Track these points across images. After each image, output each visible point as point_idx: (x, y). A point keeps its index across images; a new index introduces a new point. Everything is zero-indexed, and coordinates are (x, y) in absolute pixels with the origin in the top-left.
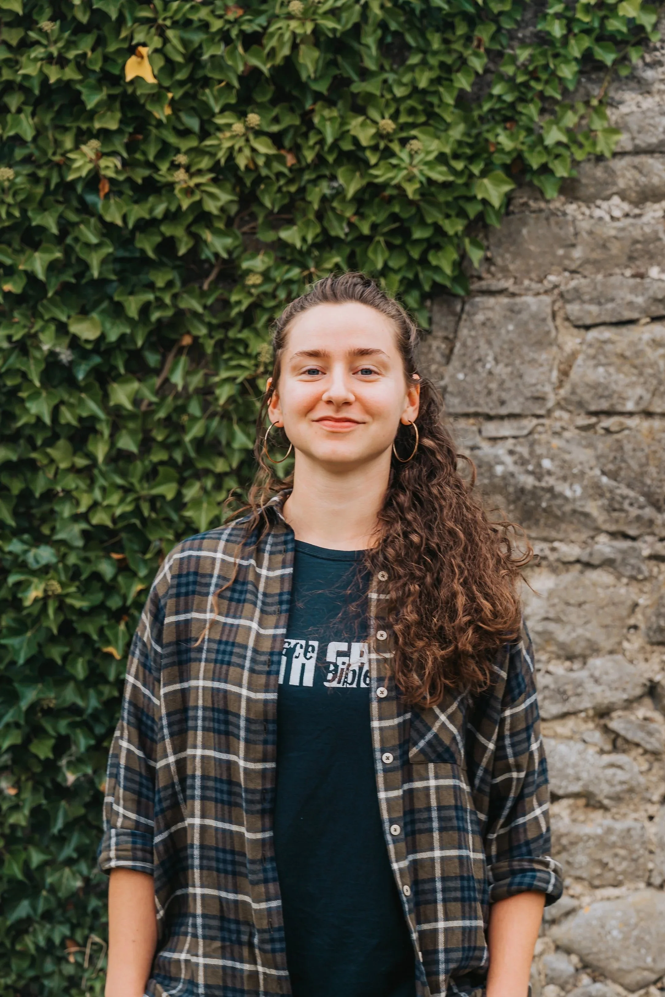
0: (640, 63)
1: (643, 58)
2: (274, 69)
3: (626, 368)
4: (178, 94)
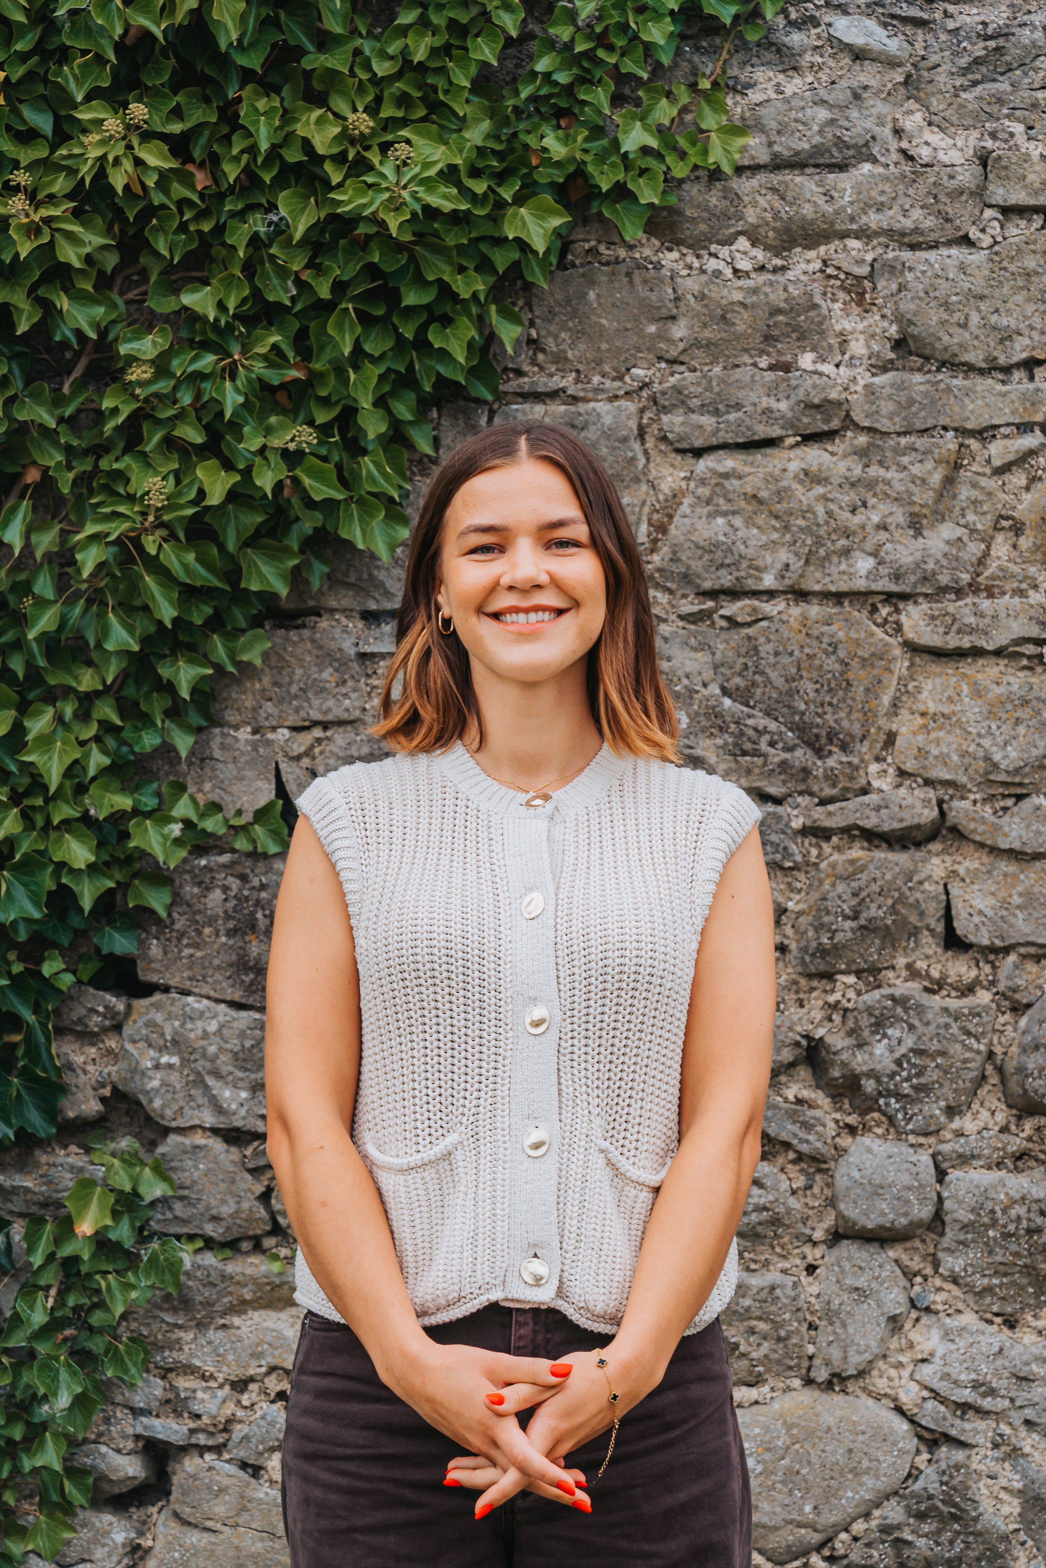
0: (781, 21)
1: (784, 12)
2: (170, 31)
3: (761, 520)
4: (18, 73)
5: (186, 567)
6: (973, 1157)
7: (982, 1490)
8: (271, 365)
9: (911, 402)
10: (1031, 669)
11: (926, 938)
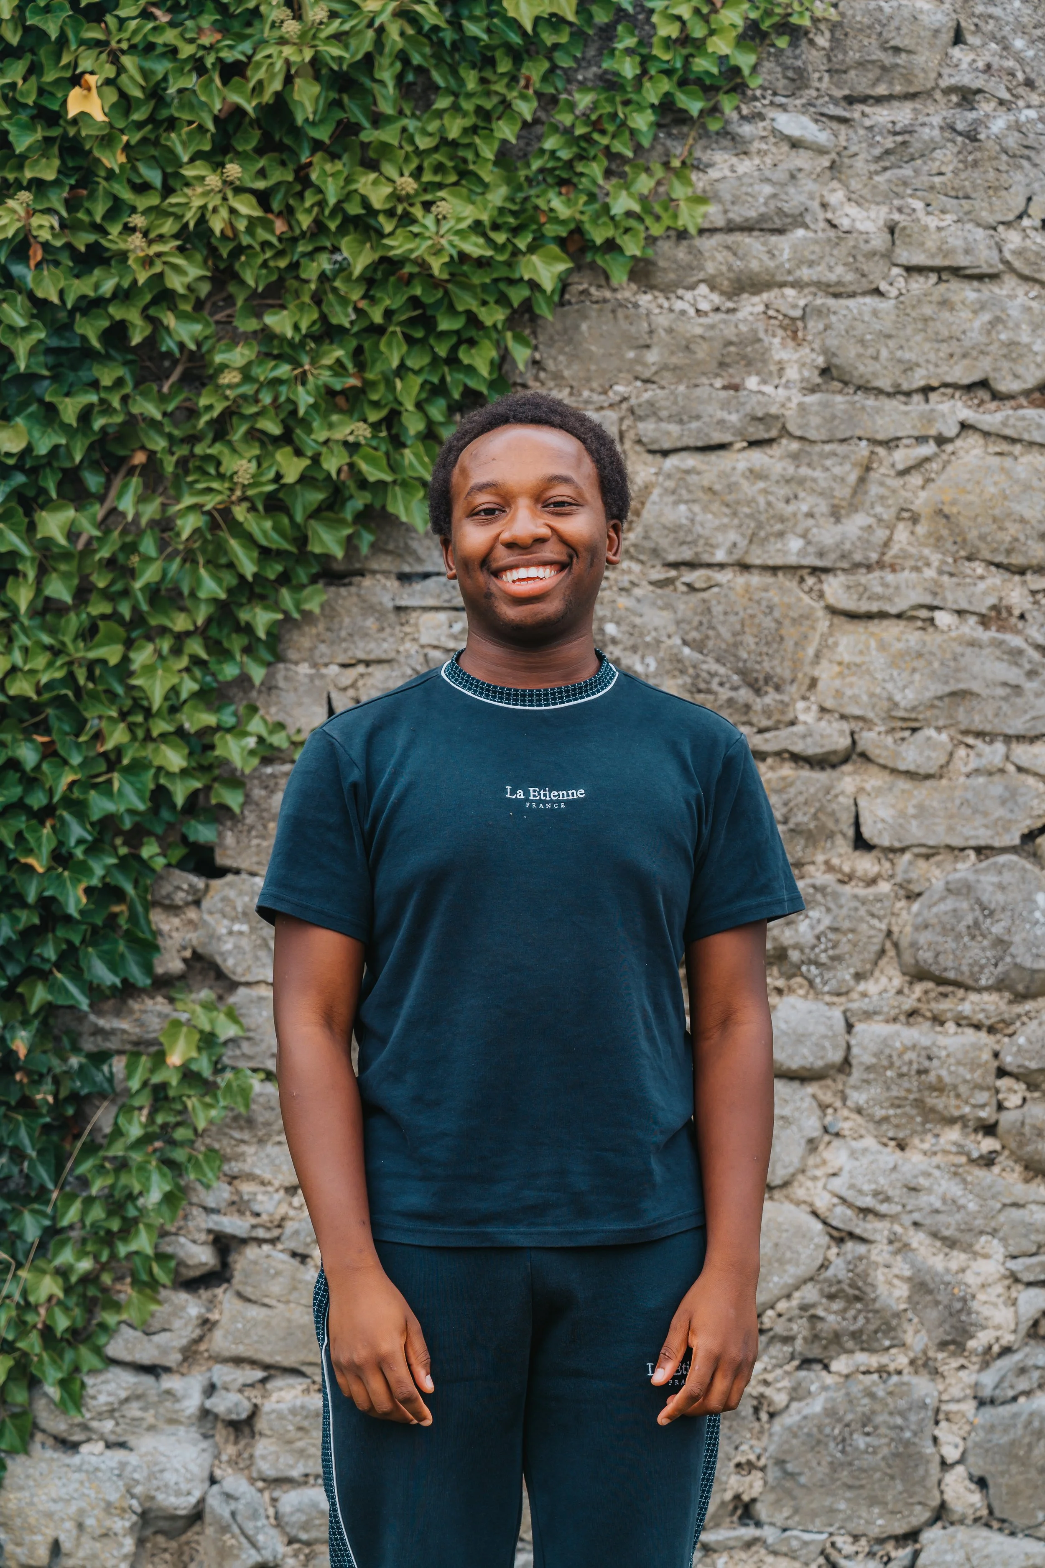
0: (735, 116)
1: (738, 109)
2: (259, 107)
3: (715, 507)
4: (135, 137)
5: (265, 533)
6: (875, 1013)
7: (880, 1276)
8: (336, 374)
9: (834, 417)
10: (923, 629)
11: (839, 840)
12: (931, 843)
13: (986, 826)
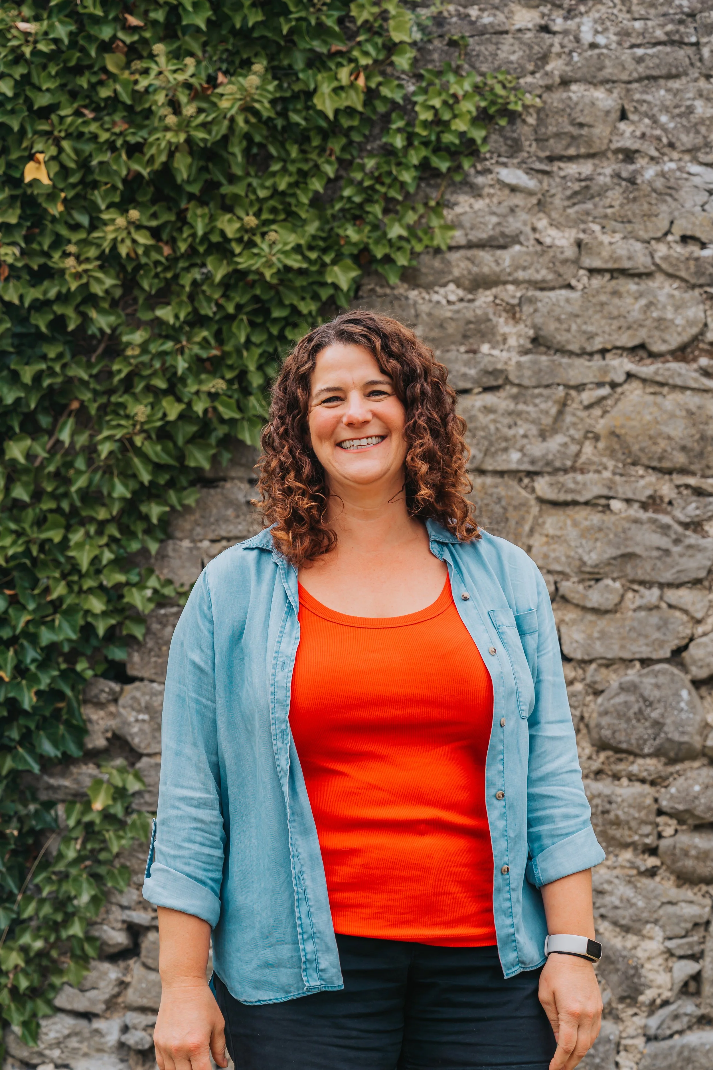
0: (472, 171)
1: (474, 166)
2: (155, 173)
4: (71, 194)
5: (156, 454)
8: (203, 348)
9: (540, 370)
10: (603, 512)
12: (610, 656)
13: (647, 645)
